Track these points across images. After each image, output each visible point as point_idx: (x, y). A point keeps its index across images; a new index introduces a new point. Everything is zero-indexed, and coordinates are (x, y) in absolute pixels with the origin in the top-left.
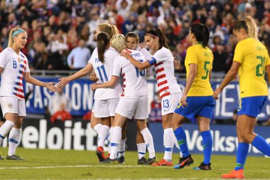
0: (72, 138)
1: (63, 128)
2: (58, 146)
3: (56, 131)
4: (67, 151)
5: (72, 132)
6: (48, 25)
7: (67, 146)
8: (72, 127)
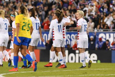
0: (79, 57)
1: (75, 53)
2: (73, 61)
3: (72, 55)
4: (77, 63)
5: (79, 55)
6: (68, 10)
7: (77, 61)
8: (79, 53)
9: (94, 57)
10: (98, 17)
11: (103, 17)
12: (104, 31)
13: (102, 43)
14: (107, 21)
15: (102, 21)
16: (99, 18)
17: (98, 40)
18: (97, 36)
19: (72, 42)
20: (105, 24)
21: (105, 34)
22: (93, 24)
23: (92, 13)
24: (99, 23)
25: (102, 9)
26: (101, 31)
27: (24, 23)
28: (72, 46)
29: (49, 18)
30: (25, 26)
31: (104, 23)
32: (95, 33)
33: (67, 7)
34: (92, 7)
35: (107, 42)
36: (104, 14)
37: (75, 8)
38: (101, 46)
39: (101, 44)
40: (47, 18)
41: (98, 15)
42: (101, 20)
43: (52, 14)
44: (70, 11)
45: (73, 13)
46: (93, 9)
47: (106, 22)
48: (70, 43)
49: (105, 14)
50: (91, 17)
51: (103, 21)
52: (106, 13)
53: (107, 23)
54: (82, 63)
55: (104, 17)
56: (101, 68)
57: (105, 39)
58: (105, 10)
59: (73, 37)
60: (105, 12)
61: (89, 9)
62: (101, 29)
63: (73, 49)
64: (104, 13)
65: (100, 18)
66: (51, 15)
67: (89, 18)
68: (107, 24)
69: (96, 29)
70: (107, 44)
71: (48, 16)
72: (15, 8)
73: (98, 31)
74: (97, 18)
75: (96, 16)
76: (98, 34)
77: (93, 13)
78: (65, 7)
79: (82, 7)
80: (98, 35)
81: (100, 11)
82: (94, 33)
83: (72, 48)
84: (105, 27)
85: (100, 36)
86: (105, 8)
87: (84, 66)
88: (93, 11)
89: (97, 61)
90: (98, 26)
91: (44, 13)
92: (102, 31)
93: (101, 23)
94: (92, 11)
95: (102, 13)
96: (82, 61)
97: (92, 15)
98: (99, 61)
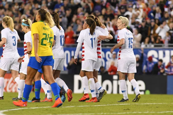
0: (118, 86)
1: (112, 80)
2: (109, 92)
3: (107, 82)
4: (115, 95)
5: (118, 83)
6: (101, 15)
7: (115, 92)
8: (118, 80)
9: (140, 85)
10: (147, 26)
11: (154, 26)
12: (155, 46)
13: (153, 64)
14: (160, 31)
15: (152, 32)
16: (148, 28)
17: (147, 60)
18: (144, 55)
19: (107, 63)
20: (157, 37)
21: (157, 51)
22: (139, 36)
23: (137, 20)
24: (149, 34)
25: (152, 14)
26: (150, 46)
27: (44, 34)
28: (108, 68)
29: (72, 27)
30: (46, 39)
31: (155, 35)
32: (142, 49)
33: (101, 11)
34: (138, 12)
35: (160, 63)
36: (155, 22)
37: (112, 12)
38: (151, 69)
39: (150, 66)
40: (70, 28)
41: (147, 23)
42: (151, 30)
43: (78, 22)
44: (105, 17)
45: (108, 19)
46: (139, 14)
47: (158, 34)
48: (104, 65)
49: (157, 21)
50: (136, 25)
51: (154, 32)
52: (159, 20)
53: (160, 34)
54: (122, 95)
55: (156, 25)
56: (151, 101)
57: (157, 59)
58: (158, 16)
59: (109, 55)
60: (157, 19)
61: (133, 14)
62: (150, 44)
63: (109, 73)
64: (155, 20)
65: (150, 28)
66: (76, 23)
67: (133, 27)
68: (160, 37)
69: (143, 43)
70: (160, 66)
71: (72, 25)
72: (22, 12)
73: (146, 46)
74: (145, 26)
75: (143, 24)
76: (146, 51)
77: (140, 20)
78: (97, 11)
79: (123, 11)
80: (147, 53)
81: (150, 17)
82: (140, 49)
83: (107, 72)
84: (157, 41)
85: (150, 54)
86: (158, 13)
87: (125, 99)
88: (140, 17)
89: (145, 91)
90: (147, 40)
91: (65, 19)
92: (152, 46)
93: (151, 34)
94: (137, 16)
95: (153, 20)
96: (123, 92)
97: (138, 23)
98: (148, 92)
